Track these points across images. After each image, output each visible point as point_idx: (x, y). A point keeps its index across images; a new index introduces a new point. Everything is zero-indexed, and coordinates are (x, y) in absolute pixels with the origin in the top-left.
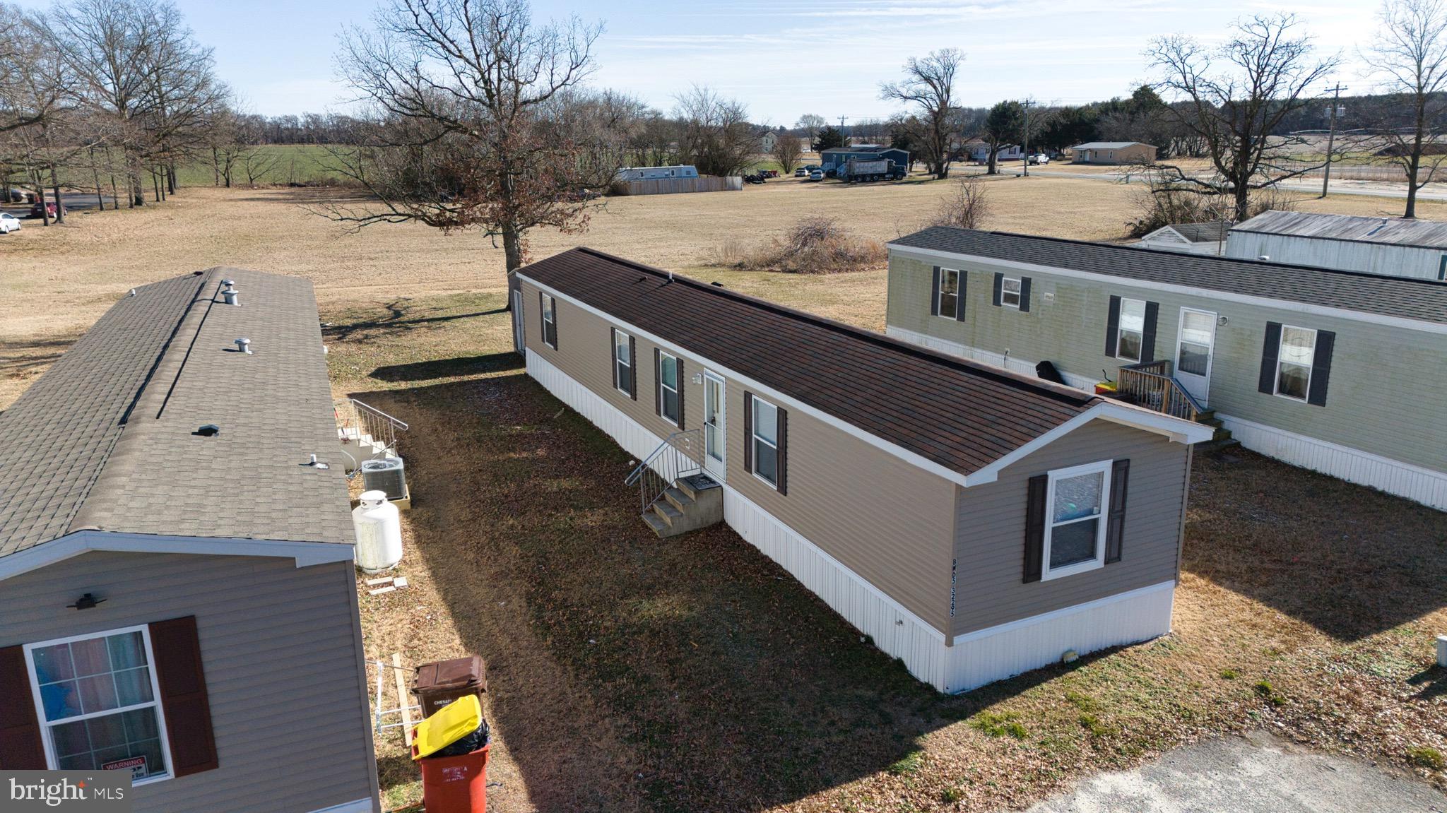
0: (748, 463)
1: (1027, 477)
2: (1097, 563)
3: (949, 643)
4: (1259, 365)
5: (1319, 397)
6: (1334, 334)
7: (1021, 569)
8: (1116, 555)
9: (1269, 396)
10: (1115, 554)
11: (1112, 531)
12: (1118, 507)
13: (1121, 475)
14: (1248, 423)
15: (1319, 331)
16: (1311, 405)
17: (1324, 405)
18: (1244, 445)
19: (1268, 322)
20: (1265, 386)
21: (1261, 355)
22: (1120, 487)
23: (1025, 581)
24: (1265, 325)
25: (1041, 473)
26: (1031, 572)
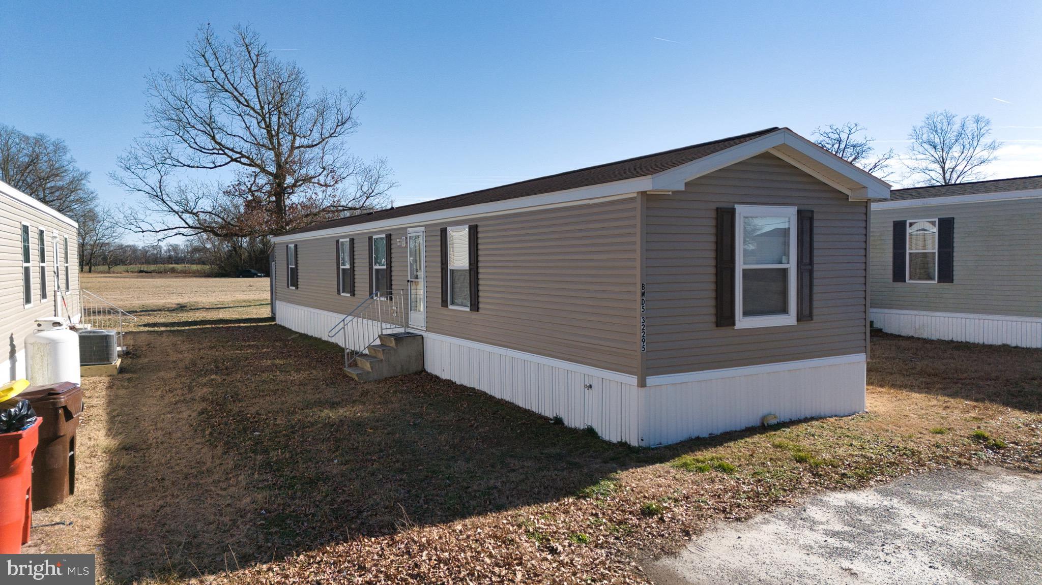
0: (444, 299)
1: (714, 206)
2: (789, 319)
3: (642, 384)
4: (891, 259)
5: (946, 275)
6: (953, 218)
7: (712, 311)
8: (808, 313)
9: (903, 283)
10: (806, 312)
11: (802, 285)
12: (806, 260)
13: (807, 224)
14: (886, 311)
15: (939, 219)
16: (942, 284)
17: (952, 281)
18: (885, 330)
19: (894, 222)
20: (899, 275)
21: (891, 250)
22: (807, 238)
23: (718, 324)
24: (892, 224)
25: (729, 206)
26: (725, 317)
